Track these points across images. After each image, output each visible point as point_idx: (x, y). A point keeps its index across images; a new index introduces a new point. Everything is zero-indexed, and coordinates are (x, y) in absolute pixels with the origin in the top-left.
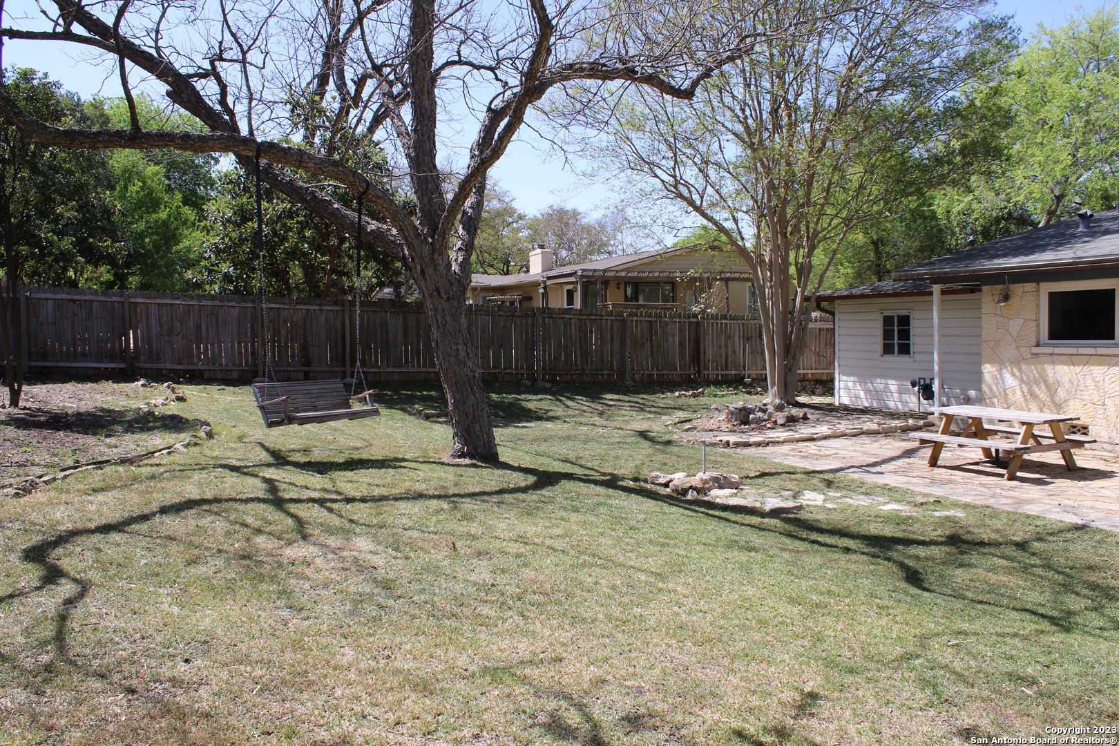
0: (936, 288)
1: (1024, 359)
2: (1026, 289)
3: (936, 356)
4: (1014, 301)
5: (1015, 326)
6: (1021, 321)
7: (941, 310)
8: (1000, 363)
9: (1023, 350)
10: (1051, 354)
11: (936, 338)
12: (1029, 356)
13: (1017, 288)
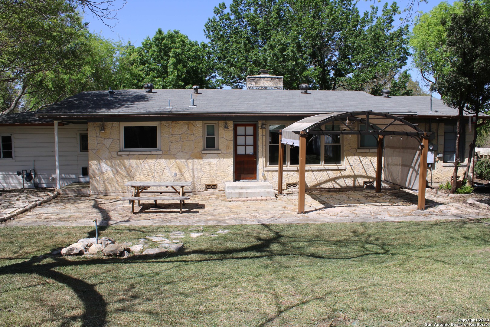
0: (56, 122)
1: (113, 158)
2: (114, 125)
3: (57, 158)
4: (108, 130)
5: (108, 142)
6: (111, 140)
7: (59, 133)
8: (99, 159)
9: (112, 153)
10: (128, 155)
11: (57, 148)
12: (116, 156)
13: (109, 124)
